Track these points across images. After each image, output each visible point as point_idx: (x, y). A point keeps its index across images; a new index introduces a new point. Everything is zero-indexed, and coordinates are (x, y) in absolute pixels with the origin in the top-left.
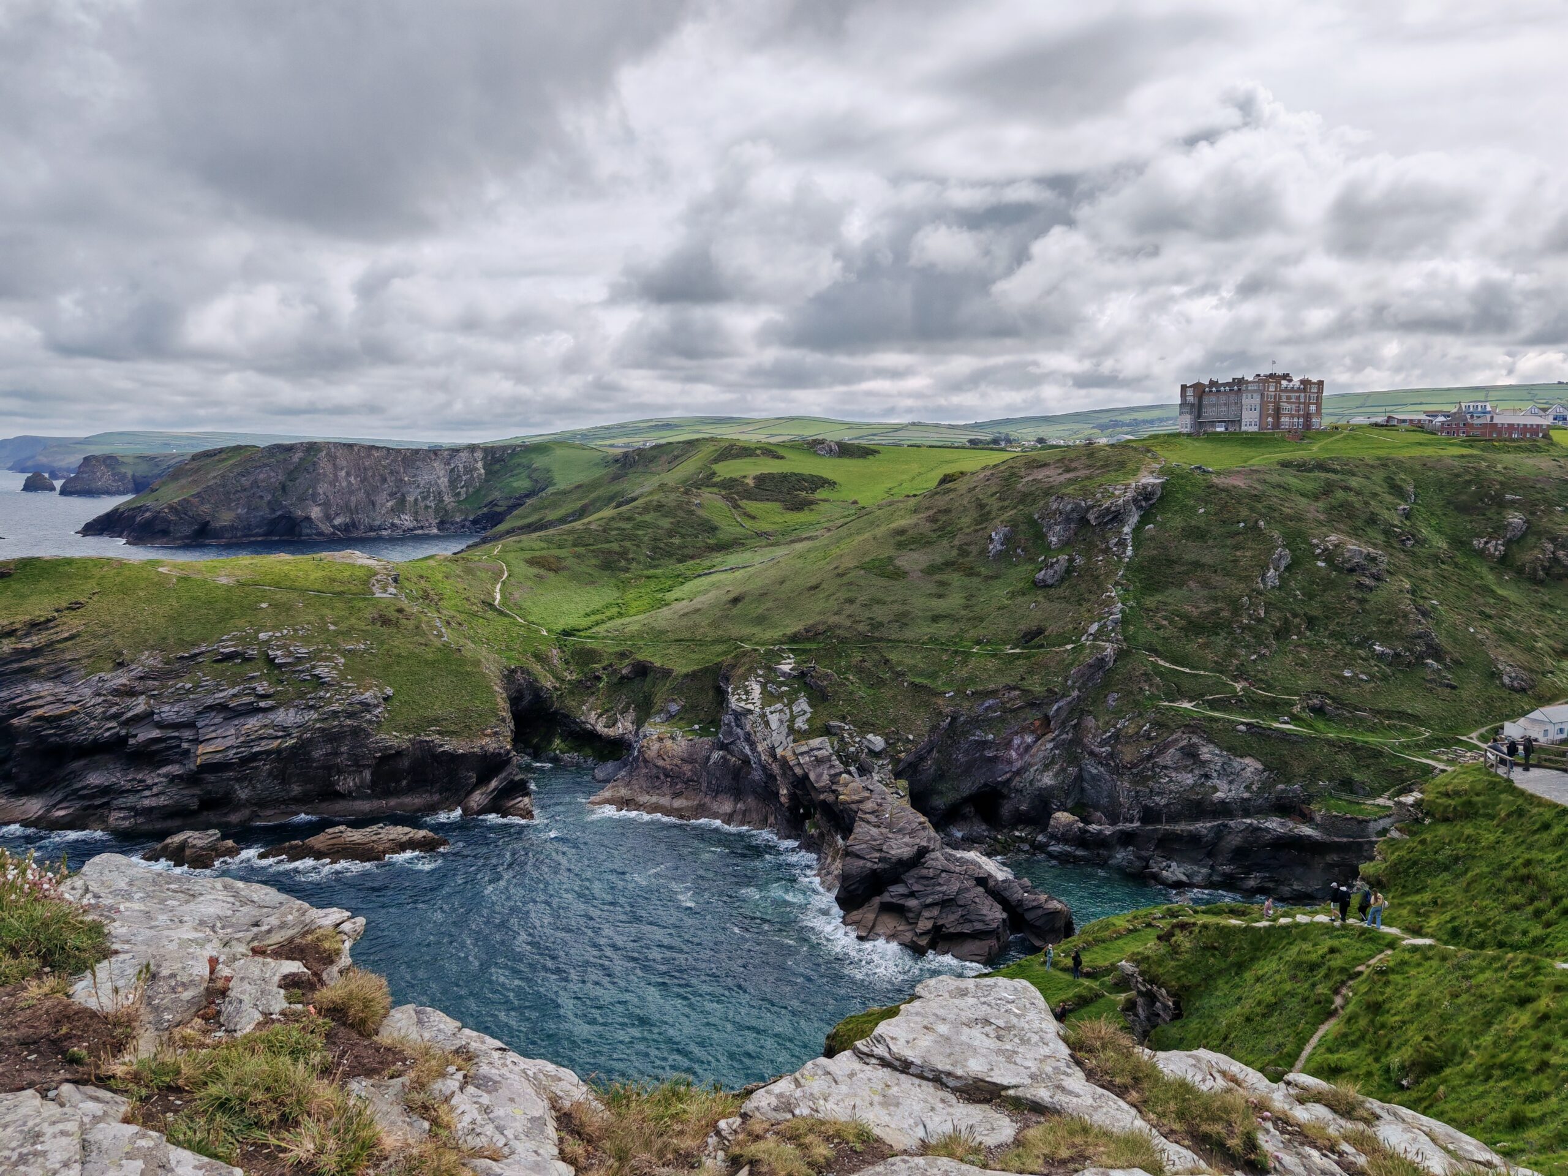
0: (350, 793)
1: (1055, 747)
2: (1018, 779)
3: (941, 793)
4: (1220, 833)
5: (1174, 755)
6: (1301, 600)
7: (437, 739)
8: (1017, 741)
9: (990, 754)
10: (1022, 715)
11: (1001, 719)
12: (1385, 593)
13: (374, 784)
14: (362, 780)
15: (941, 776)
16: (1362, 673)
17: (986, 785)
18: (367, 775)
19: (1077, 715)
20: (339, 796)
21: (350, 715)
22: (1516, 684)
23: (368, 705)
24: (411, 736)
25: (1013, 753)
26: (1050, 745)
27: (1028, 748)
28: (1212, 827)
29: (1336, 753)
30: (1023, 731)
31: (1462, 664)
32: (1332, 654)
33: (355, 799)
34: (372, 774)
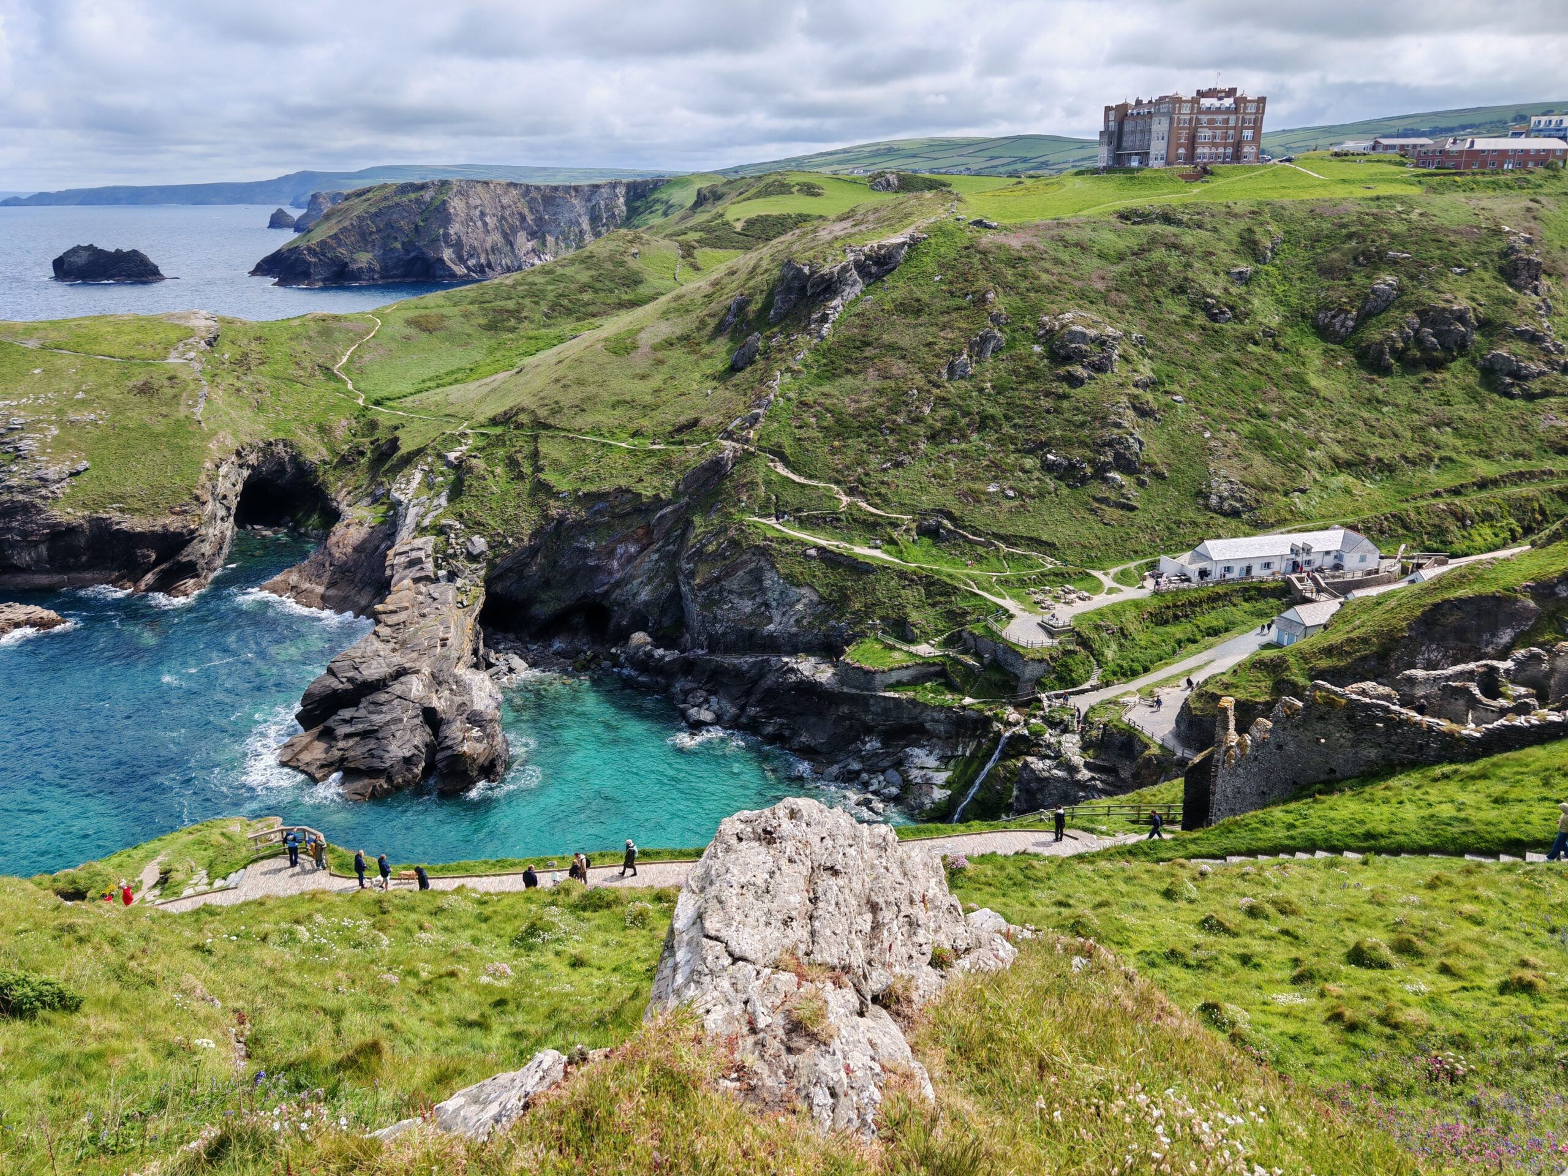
0: (29, 566)
1: (660, 559)
2: (618, 591)
3: (542, 602)
4: (763, 669)
5: (742, 578)
6: (989, 395)
7: (116, 516)
8: (620, 550)
9: (591, 562)
10: (628, 522)
11: (609, 526)
12: (1098, 389)
13: (51, 559)
14: (39, 555)
15: (547, 584)
16: (1011, 488)
17: (585, 596)
18: (43, 549)
19: (681, 525)
20: (18, 570)
21: (25, 490)
22: (1226, 506)
23: (46, 480)
24: (86, 513)
25: (615, 563)
26: (655, 557)
27: (631, 559)
28: (755, 663)
29: (904, 587)
30: (625, 539)
31: (1164, 478)
32: (985, 463)
33: (35, 573)
34: (48, 549)
